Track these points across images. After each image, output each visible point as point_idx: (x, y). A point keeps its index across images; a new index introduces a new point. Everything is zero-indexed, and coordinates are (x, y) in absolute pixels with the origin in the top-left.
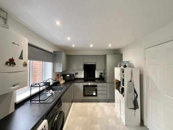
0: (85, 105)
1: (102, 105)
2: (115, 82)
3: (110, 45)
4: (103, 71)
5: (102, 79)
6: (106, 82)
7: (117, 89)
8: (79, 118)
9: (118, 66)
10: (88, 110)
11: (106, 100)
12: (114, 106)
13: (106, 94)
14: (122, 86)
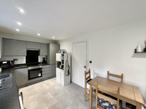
0: (31, 87)
1: (47, 82)
2: (57, 63)
3: (53, 38)
4: (45, 56)
5: (45, 62)
6: (49, 64)
7: (58, 67)
8: (29, 98)
9: (59, 52)
10: (36, 89)
11: (49, 77)
12: (56, 79)
13: (49, 73)
14: (62, 64)
